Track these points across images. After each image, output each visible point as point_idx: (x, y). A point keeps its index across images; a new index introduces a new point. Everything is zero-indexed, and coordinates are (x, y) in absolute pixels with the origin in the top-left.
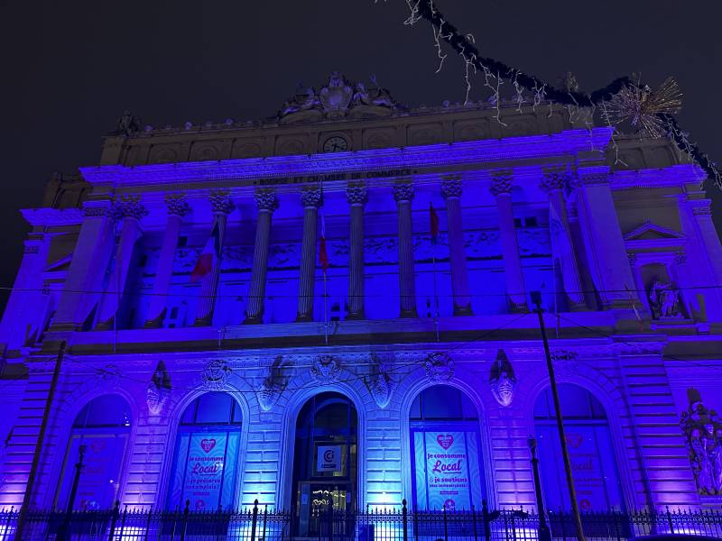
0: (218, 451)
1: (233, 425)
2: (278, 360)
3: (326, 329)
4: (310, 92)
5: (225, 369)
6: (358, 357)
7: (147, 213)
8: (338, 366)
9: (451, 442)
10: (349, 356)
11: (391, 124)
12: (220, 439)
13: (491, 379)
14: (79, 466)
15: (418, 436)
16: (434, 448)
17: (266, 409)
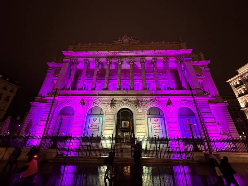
0: (97, 121)
1: (101, 114)
2: (113, 99)
3: (125, 92)
4: (120, 38)
5: (99, 101)
6: (133, 99)
7: (79, 64)
8: (128, 101)
9: (157, 120)
10: (131, 99)
11: (139, 46)
12: (98, 118)
13: (167, 105)
14: (61, 123)
15: (149, 119)
16: (153, 122)
17: (110, 111)
